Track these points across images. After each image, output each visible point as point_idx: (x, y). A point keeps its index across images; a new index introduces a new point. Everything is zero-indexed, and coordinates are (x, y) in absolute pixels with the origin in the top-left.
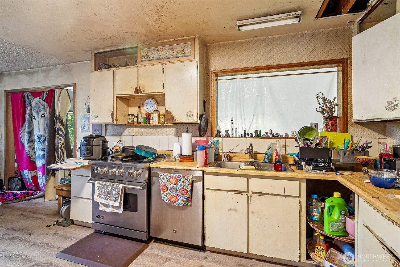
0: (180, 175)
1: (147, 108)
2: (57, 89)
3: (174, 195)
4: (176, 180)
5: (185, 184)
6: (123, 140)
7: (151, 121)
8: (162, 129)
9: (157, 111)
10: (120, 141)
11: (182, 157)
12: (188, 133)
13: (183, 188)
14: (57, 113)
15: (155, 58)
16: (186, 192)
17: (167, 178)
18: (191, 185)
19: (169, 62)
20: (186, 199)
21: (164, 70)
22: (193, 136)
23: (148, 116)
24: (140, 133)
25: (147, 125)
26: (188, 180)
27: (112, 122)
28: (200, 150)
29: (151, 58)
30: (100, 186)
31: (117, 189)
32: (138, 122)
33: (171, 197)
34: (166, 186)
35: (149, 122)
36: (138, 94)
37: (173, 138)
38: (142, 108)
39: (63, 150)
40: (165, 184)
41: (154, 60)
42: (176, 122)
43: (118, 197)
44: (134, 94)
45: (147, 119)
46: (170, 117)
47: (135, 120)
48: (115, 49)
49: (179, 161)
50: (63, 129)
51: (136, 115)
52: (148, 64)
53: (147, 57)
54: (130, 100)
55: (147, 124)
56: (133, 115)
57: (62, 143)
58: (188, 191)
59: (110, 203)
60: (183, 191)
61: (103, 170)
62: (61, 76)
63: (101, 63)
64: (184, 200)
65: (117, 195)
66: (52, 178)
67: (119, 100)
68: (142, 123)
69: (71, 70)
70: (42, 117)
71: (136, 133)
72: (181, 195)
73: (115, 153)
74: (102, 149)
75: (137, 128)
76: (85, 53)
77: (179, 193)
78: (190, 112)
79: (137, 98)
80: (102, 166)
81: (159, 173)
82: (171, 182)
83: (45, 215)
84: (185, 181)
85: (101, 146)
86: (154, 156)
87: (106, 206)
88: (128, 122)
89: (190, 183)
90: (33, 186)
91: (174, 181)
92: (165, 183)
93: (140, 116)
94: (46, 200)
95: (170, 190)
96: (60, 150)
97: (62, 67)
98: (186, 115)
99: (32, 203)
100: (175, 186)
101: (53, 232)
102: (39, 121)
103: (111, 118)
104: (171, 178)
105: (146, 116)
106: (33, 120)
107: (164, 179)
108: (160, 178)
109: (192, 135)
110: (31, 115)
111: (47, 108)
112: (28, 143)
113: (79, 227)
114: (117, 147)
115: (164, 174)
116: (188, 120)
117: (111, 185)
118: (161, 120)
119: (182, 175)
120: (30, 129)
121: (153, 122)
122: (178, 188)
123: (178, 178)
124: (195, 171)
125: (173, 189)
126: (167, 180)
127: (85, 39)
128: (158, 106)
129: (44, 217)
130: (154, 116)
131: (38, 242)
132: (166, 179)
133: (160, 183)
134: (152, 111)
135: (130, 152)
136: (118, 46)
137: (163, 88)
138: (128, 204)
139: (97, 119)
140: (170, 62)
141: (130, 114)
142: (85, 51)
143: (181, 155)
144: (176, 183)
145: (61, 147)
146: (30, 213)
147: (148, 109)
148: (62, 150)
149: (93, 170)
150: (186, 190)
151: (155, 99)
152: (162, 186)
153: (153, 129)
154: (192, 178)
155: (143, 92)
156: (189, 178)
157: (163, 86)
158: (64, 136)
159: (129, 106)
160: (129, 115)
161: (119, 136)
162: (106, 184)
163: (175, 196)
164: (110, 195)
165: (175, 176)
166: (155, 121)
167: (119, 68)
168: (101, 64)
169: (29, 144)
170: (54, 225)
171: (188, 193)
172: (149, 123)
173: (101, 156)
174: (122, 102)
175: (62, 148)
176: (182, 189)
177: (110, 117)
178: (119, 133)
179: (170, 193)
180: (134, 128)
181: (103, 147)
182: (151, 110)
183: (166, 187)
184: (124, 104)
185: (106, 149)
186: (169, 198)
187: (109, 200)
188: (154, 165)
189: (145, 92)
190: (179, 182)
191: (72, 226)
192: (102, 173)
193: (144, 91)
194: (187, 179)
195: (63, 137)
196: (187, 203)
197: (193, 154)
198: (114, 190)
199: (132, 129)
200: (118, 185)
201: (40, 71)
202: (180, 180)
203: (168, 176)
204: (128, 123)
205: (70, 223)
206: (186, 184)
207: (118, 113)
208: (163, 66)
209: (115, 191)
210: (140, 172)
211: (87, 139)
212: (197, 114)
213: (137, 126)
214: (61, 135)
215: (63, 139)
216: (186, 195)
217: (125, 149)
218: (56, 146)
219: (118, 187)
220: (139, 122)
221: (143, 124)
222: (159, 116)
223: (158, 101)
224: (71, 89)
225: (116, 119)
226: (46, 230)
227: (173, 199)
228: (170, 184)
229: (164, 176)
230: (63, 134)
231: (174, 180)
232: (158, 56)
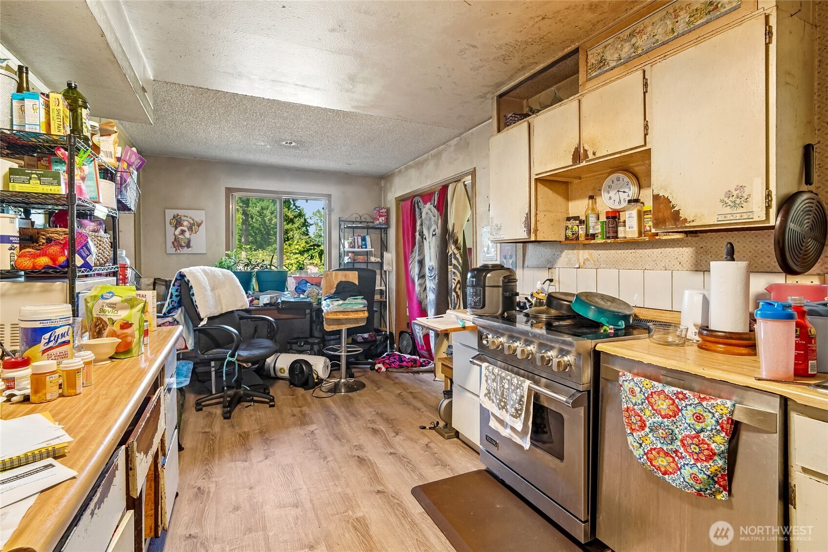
0: (685, 392)
1: (610, 198)
2: (451, 183)
3: (665, 448)
4: (672, 405)
5: (703, 425)
6: (556, 278)
7: (620, 229)
8: (653, 250)
9: (637, 201)
10: (551, 280)
11: (707, 335)
12: (733, 259)
13: (698, 437)
14: (450, 227)
15: (622, 61)
16: (706, 452)
17: (641, 391)
18: (726, 434)
19: (662, 56)
20: (705, 477)
21: (647, 83)
22: (753, 269)
23: (614, 217)
24: (594, 261)
25: (609, 241)
26: (714, 416)
27: (527, 237)
28: (770, 318)
29: (612, 64)
30: (489, 375)
31: (518, 391)
32: (587, 235)
33: (653, 452)
34: (639, 416)
35: (617, 232)
36: (581, 165)
37: (685, 276)
38: (598, 200)
39: (459, 293)
40: (636, 407)
41: (621, 64)
42: (686, 227)
43: (521, 410)
44: (571, 166)
45: (610, 226)
46: (667, 214)
47: (582, 232)
48: (533, 72)
49: (697, 348)
50: (458, 256)
51: (583, 218)
52: (603, 83)
53: (602, 64)
54: (571, 183)
55: (608, 238)
56: (576, 218)
57: (457, 281)
58: (716, 451)
59: (507, 418)
60: (697, 448)
61: (496, 341)
62: (455, 160)
63: (510, 113)
64: (701, 476)
65: (520, 404)
66: (445, 341)
67: (543, 186)
68: (597, 236)
69: (468, 144)
70: (433, 235)
71: (586, 262)
72: (688, 457)
73: (536, 306)
74: (503, 295)
75: (587, 249)
76: (482, 102)
77: (682, 450)
78: (738, 192)
79: (587, 177)
80: (498, 333)
81: (619, 372)
82: (655, 408)
83: (426, 405)
84: (702, 415)
85: (501, 289)
86: (622, 324)
87: (501, 422)
88: (566, 236)
89: (722, 427)
90: (424, 350)
91: (665, 407)
92: (636, 405)
93: (592, 220)
94: (437, 379)
95: (651, 430)
96: (453, 293)
97: (456, 143)
98: (722, 201)
99: (418, 380)
100: (667, 423)
101: (426, 440)
102: (430, 243)
103: (525, 227)
104: (654, 396)
105: (608, 218)
106: (424, 240)
107: (632, 392)
108: (621, 386)
109: (749, 266)
110: (422, 234)
111: (438, 219)
112: (418, 279)
113: (464, 448)
114: (540, 294)
115: (633, 379)
116: (729, 217)
117: (509, 378)
118: (647, 225)
119: (694, 396)
120: (421, 257)
121: (625, 232)
122: (676, 431)
123: (677, 401)
124: (747, 390)
125: (661, 431)
126: (643, 397)
127: (471, 69)
128: (640, 187)
129: (424, 409)
130: (627, 215)
131: (401, 451)
132: (638, 395)
133: (624, 400)
134: (624, 204)
135: (565, 307)
136: (536, 63)
137: (646, 135)
138: (546, 433)
139: (501, 232)
140: (666, 54)
141: (570, 216)
142: (481, 97)
143: (704, 329)
144: (671, 413)
145: (456, 287)
146: (410, 395)
147: (612, 201)
148: (456, 293)
149: (480, 337)
150: (706, 446)
151: (631, 170)
152: (627, 411)
153: (628, 251)
154: (732, 413)
155: (591, 156)
156: (719, 408)
157: (646, 127)
158: (460, 268)
159: (568, 198)
160: (568, 219)
161: (549, 269)
162: (500, 372)
163: (667, 454)
164: (506, 399)
165: (667, 393)
166: (629, 229)
167: (540, 112)
168: (510, 115)
169: (420, 281)
170: (430, 428)
171: (716, 458)
172: (615, 235)
173: (500, 312)
174: (551, 189)
175: (457, 290)
176: (692, 438)
177: (523, 225)
178: (549, 262)
179: (652, 441)
180: (581, 251)
181: (504, 291)
182: (620, 202)
183: (639, 418)
184: (555, 195)
185: (510, 295)
186: (647, 453)
187: (504, 410)
188: (609, 348)
189: (598, 155)
190: (680, 414)
191: (454, 441)
192: (493, 347)
193: (594, 154)
194: (710, 412)
195: (458, 270)
196: (711, 490)
197: (752, 330)
198: (513, 391)
199: (575, 252)
200: (521, 381)
201: (430, 157)
202: (686, 407)
203: (647, 387)
204: (567, 238)
205: (453, 434)
206: (709, 428)
207: (541, 216)
208: (644, 72)
209: (515, 393)
210: (569, 361)
211: (475, 272)
212: (768, 196)
213: (586, 244)
214: (455, 267)
215: (458, 274)
216: (705, 463)
217: (553, 299)
218: (450, 286)
219: (521, 385)
220: (591, 234)
221: (599, 240)
222: (641, 215)
223: (639, 175)
224: (468, 180)
225: (536, 231)
226: (416, 433)
227: (662, 462)
228: (653, 411)
229: (632, 383)
230: (458, 265)
231: (665, 404)
232: (632, 50)
